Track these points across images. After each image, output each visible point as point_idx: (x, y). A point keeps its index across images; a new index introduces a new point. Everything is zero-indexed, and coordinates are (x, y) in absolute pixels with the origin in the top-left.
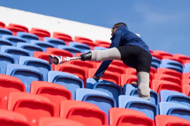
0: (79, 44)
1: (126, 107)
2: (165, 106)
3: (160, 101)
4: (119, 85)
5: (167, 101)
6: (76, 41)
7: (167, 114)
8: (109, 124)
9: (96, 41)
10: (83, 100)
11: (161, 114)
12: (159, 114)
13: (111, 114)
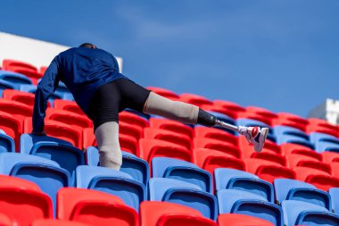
0: (11, 73)
1: (89, 188)
2: (159, 186)
3: (152, 176)
4: (80, 148)
5: (164, 176)
6: (6, 69)
7: (163, 200)
8: (57, 217)
9: (42, 69)
10: (10, 174)
11: (152, 199)
12: (149, 199)
13: (61, 198)
